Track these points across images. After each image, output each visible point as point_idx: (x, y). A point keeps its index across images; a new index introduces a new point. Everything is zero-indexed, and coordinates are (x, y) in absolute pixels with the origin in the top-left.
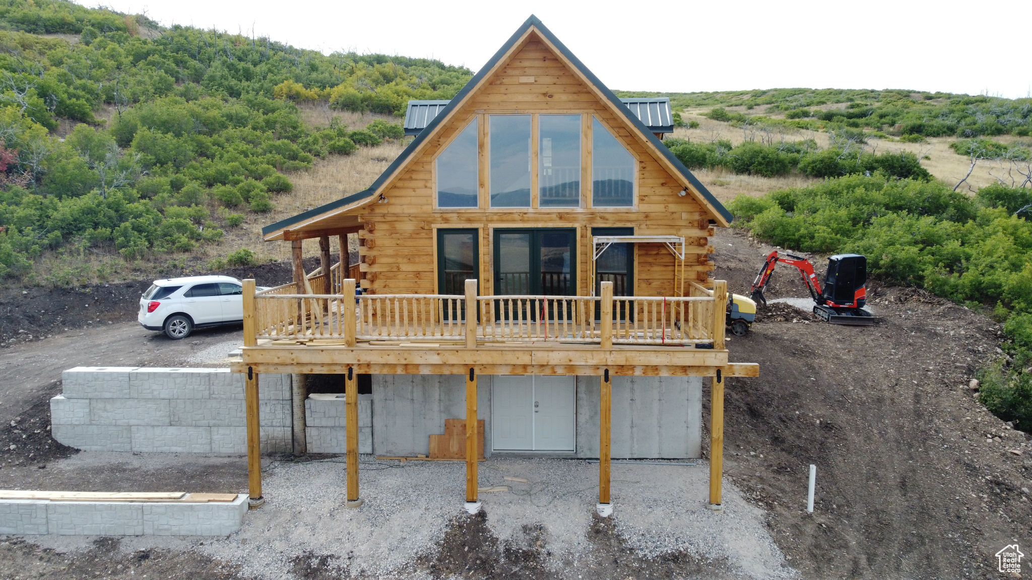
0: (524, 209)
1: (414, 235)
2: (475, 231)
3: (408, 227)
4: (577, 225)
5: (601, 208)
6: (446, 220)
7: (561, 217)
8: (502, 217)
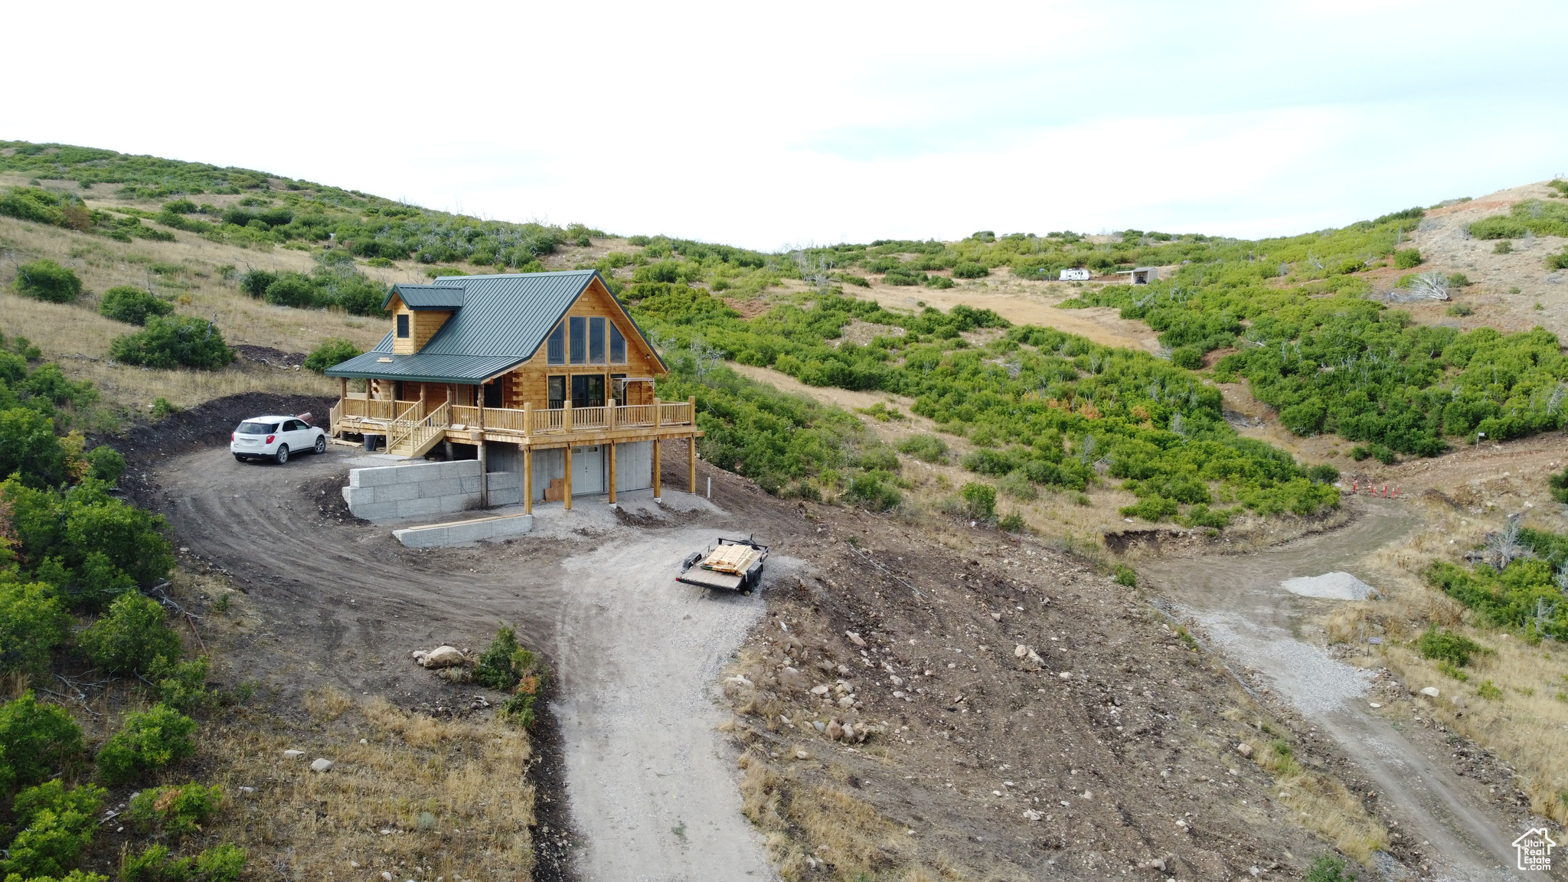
0: (583, 365)
1: (538, 380)
2: (564, 377)
3: (535, 375)
4: (605, 373)
5: (613, 364)
6: (551, 371)
7: (599, 368)
8: (576, 369)
